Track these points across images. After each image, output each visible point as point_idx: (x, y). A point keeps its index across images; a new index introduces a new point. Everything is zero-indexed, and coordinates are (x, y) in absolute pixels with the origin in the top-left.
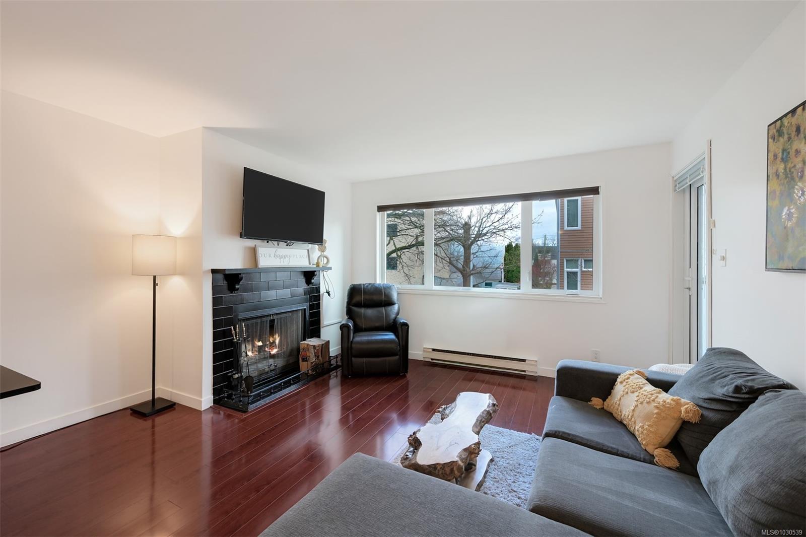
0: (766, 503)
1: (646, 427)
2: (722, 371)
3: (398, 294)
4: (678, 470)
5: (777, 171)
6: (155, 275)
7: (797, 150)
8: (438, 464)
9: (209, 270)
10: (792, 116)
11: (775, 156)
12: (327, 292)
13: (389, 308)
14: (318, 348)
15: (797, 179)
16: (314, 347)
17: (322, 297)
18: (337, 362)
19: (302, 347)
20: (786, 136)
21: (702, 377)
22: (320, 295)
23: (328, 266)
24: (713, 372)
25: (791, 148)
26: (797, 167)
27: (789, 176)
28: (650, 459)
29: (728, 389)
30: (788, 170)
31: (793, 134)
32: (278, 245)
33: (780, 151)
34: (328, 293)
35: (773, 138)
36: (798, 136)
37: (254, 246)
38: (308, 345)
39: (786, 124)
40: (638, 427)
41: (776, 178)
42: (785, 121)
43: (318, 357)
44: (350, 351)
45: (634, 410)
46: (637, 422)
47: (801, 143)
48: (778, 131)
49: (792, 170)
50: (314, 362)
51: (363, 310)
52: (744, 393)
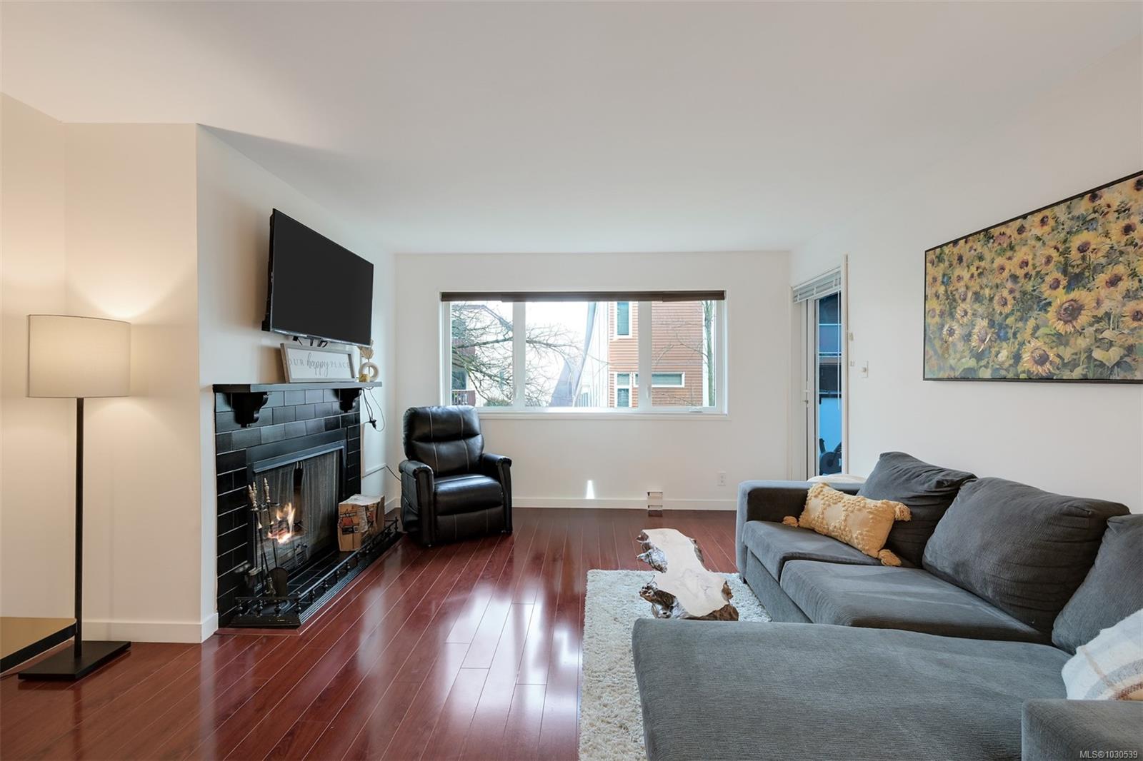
0: (1024, 565)
1: (864, 533)
2: (913, 472)
3: (480, 420)
4: (902, 566)
5: (937, 292)
6: (79, 396)
7: (959, 276)
8: (714, 612)
9: (209, 386)
10: (954, 246)
11: (935, 279)
12: (371, 422)
13: (472, 440)
14: (372, 509)
15: (960, 301)
16: (367, 508)
17: (363, 428)
18: (396, 528)
19: (341, 510)
20: (947, 263)
21: (895, 479)
22: (359, 426)
23: (376, 381)
24: (904, 473)
25: (953, 274)
26: (960, 291)
27: (951, 297)
28: (878, 562)
29: (929, 486)
30: (949, 293)
31: (955, 262)
32: (311, 345)
33: (941, 275)
34: (373, 422)
35: (932, 263)
36: (960, 264)
37: (279, 346)
38: (354, 506)
39: (947, 252)
40: (855, 535)
41: (935, 299)
42: (946, 250)
43: (372, 523)
44: (432, 507)
45: (845, 520)
46: (853, 531)
47: (963, 271)
48: (938, 257)
49: (954, 293)
50: (366, 532)
51: (434, 447)
52: (945, 487)
